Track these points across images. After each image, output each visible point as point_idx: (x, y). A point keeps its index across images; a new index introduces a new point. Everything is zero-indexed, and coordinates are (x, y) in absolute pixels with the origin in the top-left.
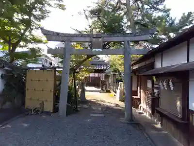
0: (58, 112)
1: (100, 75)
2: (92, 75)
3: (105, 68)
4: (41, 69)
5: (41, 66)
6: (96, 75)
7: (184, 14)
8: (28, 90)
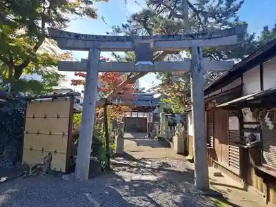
0: (74, 172)
1: (146, 115)
2: (134, 115)
7: (266, 28)
8: (27, 133)
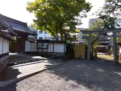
1: (105, 46)
2: (101, 46)
3: (108, 42)
4: (79, 44)
5: (79, 43)
6: (103, 46)
